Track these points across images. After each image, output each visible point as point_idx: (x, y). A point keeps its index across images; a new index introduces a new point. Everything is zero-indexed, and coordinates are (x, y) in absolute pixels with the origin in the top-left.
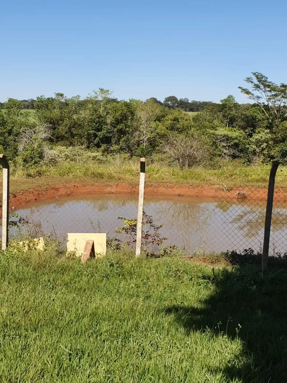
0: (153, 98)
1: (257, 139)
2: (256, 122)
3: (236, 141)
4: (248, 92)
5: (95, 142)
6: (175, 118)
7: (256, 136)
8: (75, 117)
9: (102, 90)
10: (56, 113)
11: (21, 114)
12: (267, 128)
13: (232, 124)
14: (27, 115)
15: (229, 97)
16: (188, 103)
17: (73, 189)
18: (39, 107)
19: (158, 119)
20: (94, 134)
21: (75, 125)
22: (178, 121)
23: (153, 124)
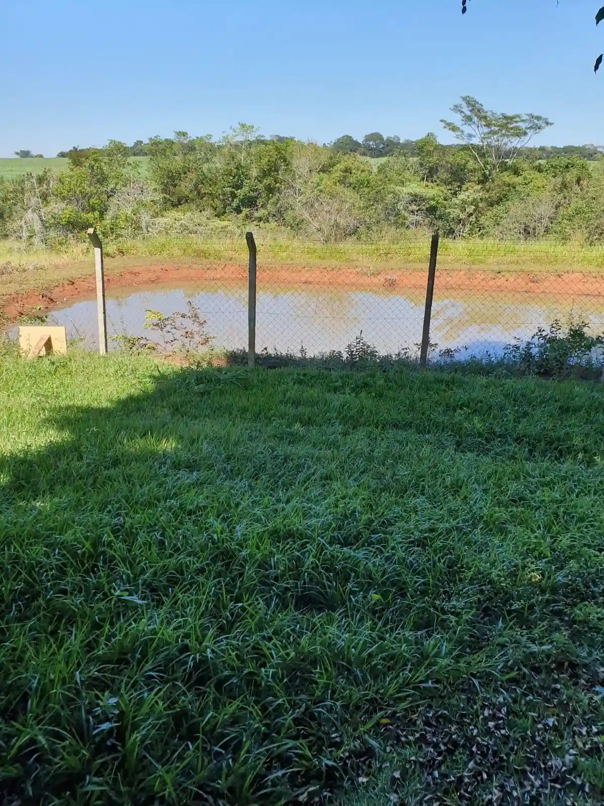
0: (347, 136)
1: (462, 200)
2: (465, 174)
3: (433, 203)
4: (454, 128)
5: (234, 205)
6: (346, 168)
7: (462, 196)
8: (205, 167)
9: (243, 126)
10: (178, 162)
11: (129, 164)
12: (480, 182)
13: (432, 176)
14: (137, 165)
15: (428, 135)
16: (399, 143)
17: (160, 274)
18: (153, 153)
19: (324, 170)
20: (232, 193)
21: (203, 180)
22: (351, 173)
23: (315, 178)
